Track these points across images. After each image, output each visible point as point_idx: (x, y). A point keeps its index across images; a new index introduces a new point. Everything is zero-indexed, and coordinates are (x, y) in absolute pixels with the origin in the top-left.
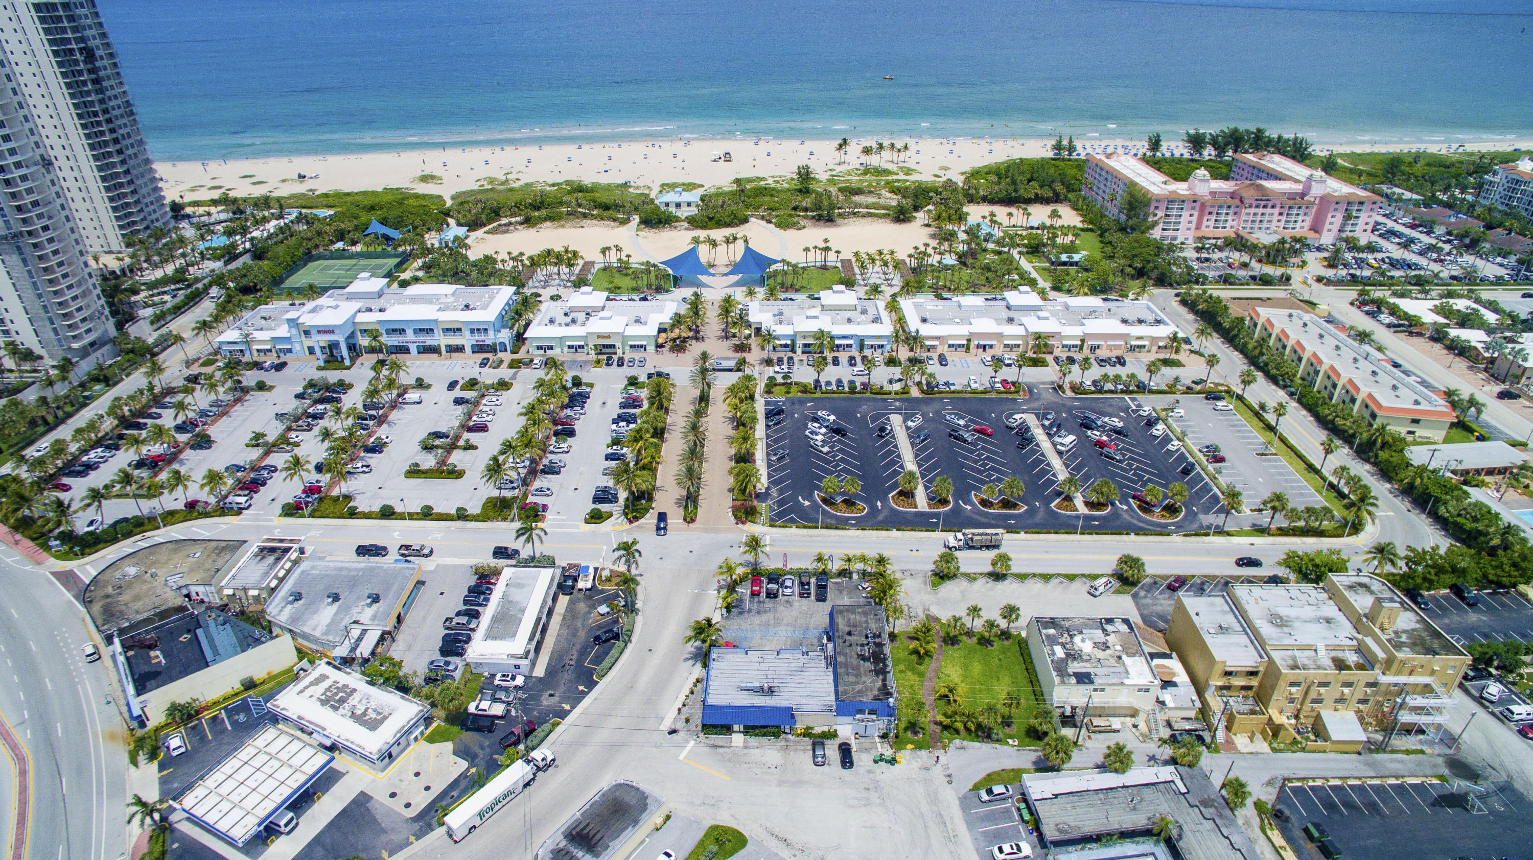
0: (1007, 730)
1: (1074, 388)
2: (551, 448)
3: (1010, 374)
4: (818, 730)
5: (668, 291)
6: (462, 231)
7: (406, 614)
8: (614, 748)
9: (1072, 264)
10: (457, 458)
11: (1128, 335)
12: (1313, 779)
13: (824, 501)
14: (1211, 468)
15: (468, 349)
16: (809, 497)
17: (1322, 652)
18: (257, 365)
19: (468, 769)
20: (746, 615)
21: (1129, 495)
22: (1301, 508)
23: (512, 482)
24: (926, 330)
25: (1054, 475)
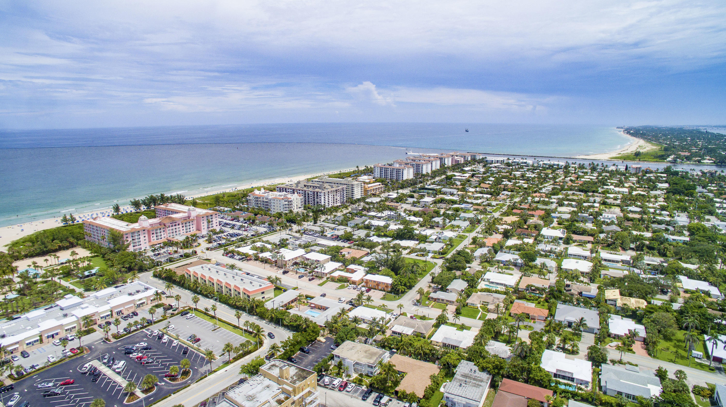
1: (114, 336)
3: (75, 344)
9: (92, 275)
11: (134, 300)
14: (195, 346)
17: (271, 401)
21: (163, 377)
25: (120, 386)
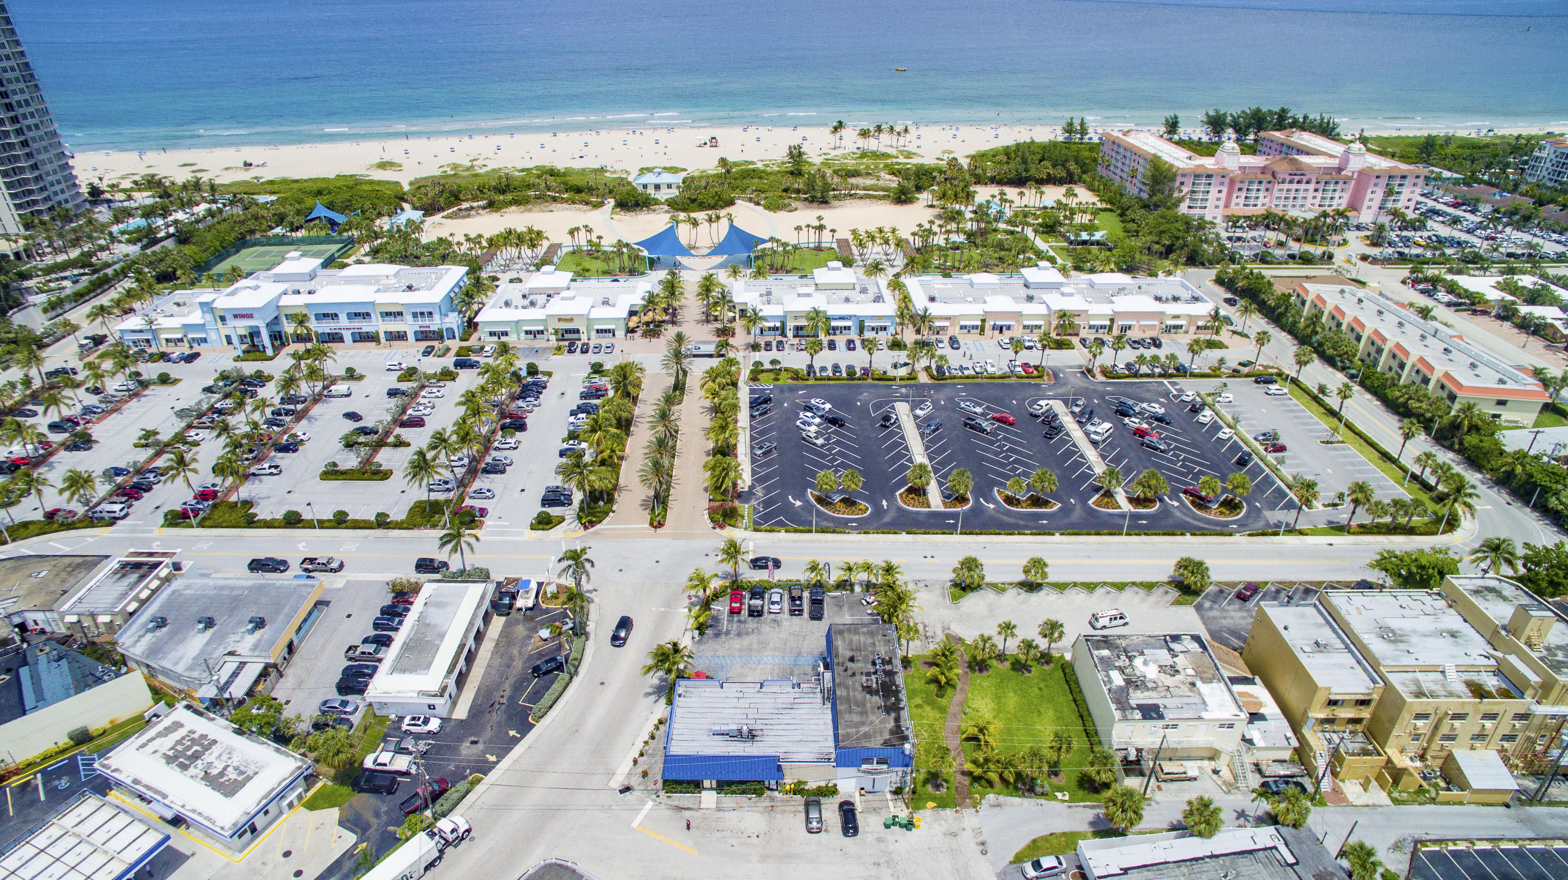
0: (1054, 780)
1: (1105, 372)
2: (496, 444)
3: (1033, 357)
4: (812, 785)
5: (643, 274)
6: (417, 215)
7: (301, 641)
8: (549, 812)
9: (1092, 244)
10: (385, 457)
11: (1162, 313)
12: (1454, 841)
13: (819, 500)
14: (1271, 458)
15: (411, 337)
16: (801, 496)
17: (1452, 674)
18: (164, 357)
19: (355, 845)
20: (723, 636)
21: (1179, 490)
22: (1386, 501)
23: (446, 483)
24: (935, 310)
25: (1089, 468)
